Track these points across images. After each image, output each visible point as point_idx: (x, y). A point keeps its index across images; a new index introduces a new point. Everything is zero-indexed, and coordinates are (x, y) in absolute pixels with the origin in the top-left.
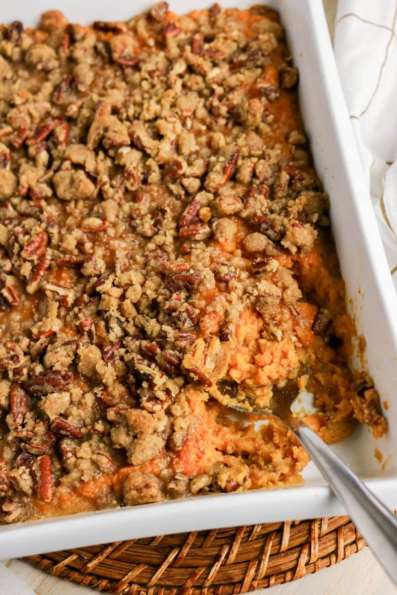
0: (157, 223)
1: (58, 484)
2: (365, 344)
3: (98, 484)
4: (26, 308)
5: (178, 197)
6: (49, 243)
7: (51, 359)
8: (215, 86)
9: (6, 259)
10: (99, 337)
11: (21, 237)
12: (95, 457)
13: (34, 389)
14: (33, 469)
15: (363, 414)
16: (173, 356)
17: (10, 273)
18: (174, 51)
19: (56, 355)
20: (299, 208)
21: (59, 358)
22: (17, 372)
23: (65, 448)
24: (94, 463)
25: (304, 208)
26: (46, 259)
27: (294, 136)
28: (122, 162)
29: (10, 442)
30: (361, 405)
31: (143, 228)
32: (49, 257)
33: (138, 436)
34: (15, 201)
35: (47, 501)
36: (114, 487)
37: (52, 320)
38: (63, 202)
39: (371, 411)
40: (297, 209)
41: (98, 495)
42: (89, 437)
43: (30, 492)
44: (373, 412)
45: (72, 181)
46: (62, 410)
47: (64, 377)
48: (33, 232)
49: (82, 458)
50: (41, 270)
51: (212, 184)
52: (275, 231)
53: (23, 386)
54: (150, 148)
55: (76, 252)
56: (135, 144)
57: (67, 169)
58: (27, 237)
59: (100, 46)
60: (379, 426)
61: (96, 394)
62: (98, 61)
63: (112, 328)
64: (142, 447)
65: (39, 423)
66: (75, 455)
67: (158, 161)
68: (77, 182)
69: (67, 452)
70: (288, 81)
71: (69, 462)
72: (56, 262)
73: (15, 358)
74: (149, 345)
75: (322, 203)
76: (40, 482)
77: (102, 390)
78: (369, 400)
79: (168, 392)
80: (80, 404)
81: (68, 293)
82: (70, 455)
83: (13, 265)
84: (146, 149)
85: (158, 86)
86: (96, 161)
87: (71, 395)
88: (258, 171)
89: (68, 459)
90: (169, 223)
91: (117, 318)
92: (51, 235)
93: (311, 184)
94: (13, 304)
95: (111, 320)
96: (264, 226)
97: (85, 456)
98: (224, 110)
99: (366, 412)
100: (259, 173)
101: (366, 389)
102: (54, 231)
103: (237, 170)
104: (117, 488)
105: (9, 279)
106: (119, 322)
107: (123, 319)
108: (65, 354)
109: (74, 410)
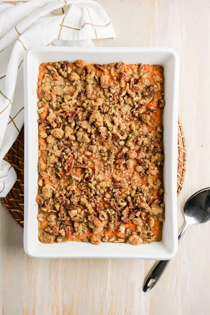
0: (109, 156)
1: (72, 234)
3: (84, 236)
4: (65, 179)
5: (117, 146)
6: (74, 158)
7: (72, 200)
8: (135, 104)
9: (60, 163)
10: (88, 193)
11: (65, 156)
12: (83, 230)
13: (67, 208)
14: (66, 230)
17: (61, 167)
18: (123, 85)
21: (75, 200)
22: (62, 202)
23: (75, 226)
25: (156, 160)
26: (73, 164)
27: (159, 130)
28: (100, 131)
31: (104, 158)
33: (96, 227)
34: (63, 140)
35: (69, 238)
36: (88, 237)
37: (73, 187)
38: (79, 143)
40: (154, 160)
41: (83, 239)
42: (82, 222)
43: (64, 236)
45: (83, 137)
46: (75, 215)
47: (76, 207)
48: (69, 155)
50: (71, 168)
51: (128, 145)
53: (64, 206)
54: (110, 128)
55: (82, 163)
56: (105, 125)
57: (81, 131)
58: (67, 157)
59: (96, 77)
61: (85, 211)
62: (95, 83)
63: (92, 192)
64: (97, 231)
65: (68, 217)
66: (78, 228)
67: (112, 133)
68: (84, 139)
70: (161, 106)
71: (76, 230)
72: (76, 166)
75: (162, 158)
76: (67, 234)
77: (87, 210)
80: (80, 214)
81: (79, 179)
82: (76, 228)
83: (62, 165)
84: (108, 128)
85: (116, 100)
86: (91, 128)
87: (78, 211)
90: (113, 157)
92: (74, 155)
93: (160, 151)
94: (62, 178)
97: (81, 229)
98: (137, 115)
100: (145, 142)
102: (76, 154)
103: (137, 141)
105: (60, 169)
106: (95, 190)
107: (96, 189)
108: (77, 199)
109: (78, 215)
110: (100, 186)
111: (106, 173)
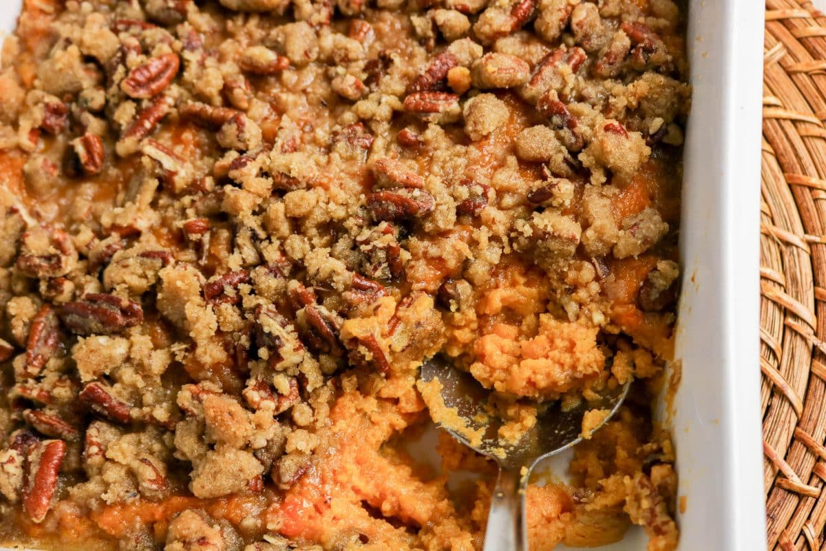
0: (372, 79)
1: (63, 496)
2: (679, 379)
3: (127, 514)
4: (109, 180)
5: (423, 41)
6: (178, 77)
7: (113, 275)
9: (99, 89)
10: (212, 256)
11: (132, 55)
12: (135, 465)
13: (71, 321)
14: (30, 458)
15: (639, 507)
16: (326, 318)
19: (124, 270)
20: (629, 102)
21: (127, 277)
22: (54, 285)
23: (91, 436)
24: (132, 474)
25: (639, 104)
26: (164, 103)
29: (11, 402)
30: (639, 490)
31: (342, 82)
32: (170, 101)
33: (215, 447)
35: (35, 520)
36: (155, 526)
37: (139, 210)
38: (225, 12)
39: (656, 505)
40: (626, 103)
41: (124, 533)
42: (140, 427)
43: (12, 496)
44: (658, 509)
46: (107, 367)
47: (124, 312)
48: (154, 52)
49: (112, 461)
50: (148, 119)
51: (486, 29)
52: (574, 134)
53: (59, 311)
55: (218, 100)
58: (142, 58)
60: (661, 537)
61: (173, 355)
63: (239, 247)
65: (65, 381)
66: (103, 452)
69: (92, 444)
71: (89, 461)
72: (179, 112)
73: (54, 261)
74: (299, 291)
75: (675, 100)
76: (32, 484)
77: (186, 350)
78: (656, 484)
79: (301, 380)
80: (140, 367)
81: (178, 168)
82: (94, 449)
83: (107, 101)
87: (131, 346)
88: (575, 21)
89: (89, 456)
91: (252, 230)
92: (186, 63)
93: (666, 62)
94: (87, 168)
95: (241, 231)
96: (556, 120)
97: (119, 458)
99: (645, 504)
100: (577, 25)
101: (657, 462)
102: (192, 57)
103: (538, 13)
104: (159, 528)
105: (94, 126)
106: (254, 238)
107: (262, 234)
108: (140, 271)
109: (128, 374)
110: (286, 208)
111: (335, 156)
